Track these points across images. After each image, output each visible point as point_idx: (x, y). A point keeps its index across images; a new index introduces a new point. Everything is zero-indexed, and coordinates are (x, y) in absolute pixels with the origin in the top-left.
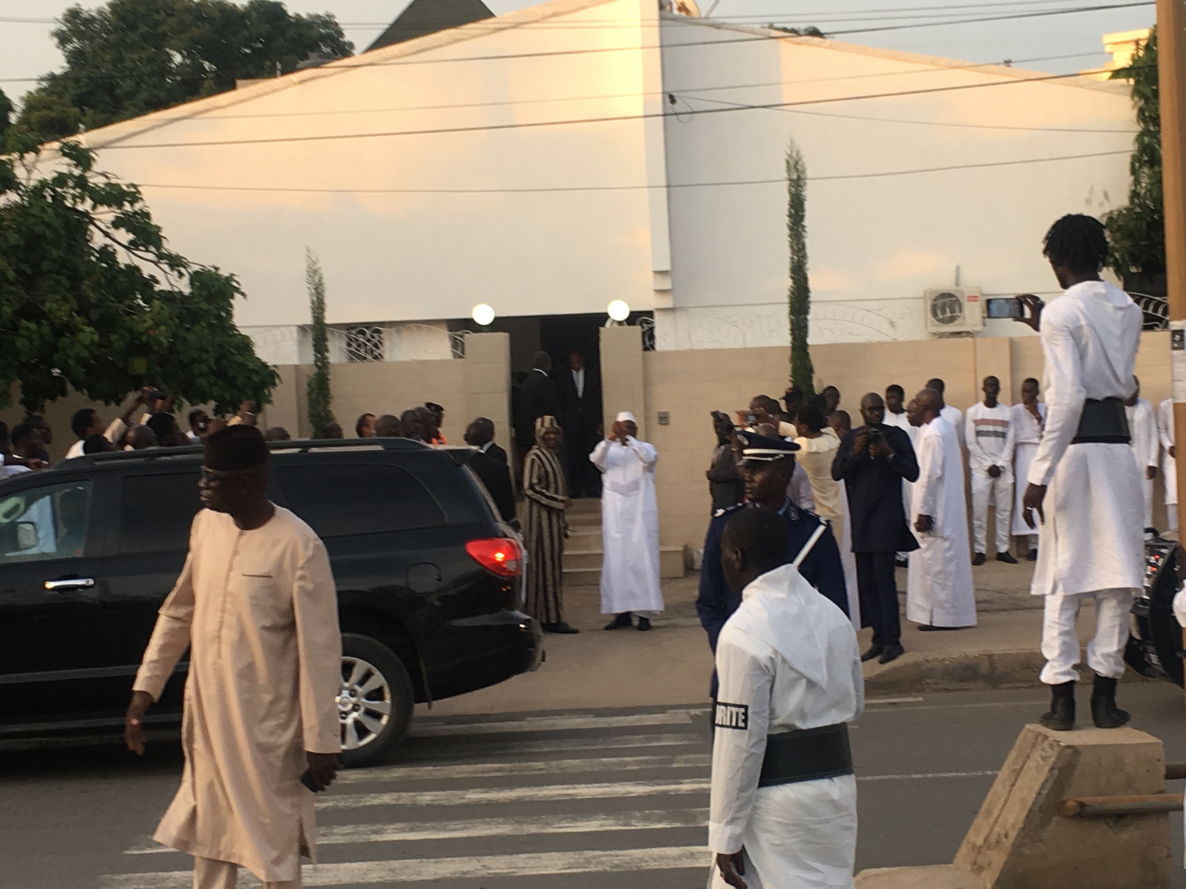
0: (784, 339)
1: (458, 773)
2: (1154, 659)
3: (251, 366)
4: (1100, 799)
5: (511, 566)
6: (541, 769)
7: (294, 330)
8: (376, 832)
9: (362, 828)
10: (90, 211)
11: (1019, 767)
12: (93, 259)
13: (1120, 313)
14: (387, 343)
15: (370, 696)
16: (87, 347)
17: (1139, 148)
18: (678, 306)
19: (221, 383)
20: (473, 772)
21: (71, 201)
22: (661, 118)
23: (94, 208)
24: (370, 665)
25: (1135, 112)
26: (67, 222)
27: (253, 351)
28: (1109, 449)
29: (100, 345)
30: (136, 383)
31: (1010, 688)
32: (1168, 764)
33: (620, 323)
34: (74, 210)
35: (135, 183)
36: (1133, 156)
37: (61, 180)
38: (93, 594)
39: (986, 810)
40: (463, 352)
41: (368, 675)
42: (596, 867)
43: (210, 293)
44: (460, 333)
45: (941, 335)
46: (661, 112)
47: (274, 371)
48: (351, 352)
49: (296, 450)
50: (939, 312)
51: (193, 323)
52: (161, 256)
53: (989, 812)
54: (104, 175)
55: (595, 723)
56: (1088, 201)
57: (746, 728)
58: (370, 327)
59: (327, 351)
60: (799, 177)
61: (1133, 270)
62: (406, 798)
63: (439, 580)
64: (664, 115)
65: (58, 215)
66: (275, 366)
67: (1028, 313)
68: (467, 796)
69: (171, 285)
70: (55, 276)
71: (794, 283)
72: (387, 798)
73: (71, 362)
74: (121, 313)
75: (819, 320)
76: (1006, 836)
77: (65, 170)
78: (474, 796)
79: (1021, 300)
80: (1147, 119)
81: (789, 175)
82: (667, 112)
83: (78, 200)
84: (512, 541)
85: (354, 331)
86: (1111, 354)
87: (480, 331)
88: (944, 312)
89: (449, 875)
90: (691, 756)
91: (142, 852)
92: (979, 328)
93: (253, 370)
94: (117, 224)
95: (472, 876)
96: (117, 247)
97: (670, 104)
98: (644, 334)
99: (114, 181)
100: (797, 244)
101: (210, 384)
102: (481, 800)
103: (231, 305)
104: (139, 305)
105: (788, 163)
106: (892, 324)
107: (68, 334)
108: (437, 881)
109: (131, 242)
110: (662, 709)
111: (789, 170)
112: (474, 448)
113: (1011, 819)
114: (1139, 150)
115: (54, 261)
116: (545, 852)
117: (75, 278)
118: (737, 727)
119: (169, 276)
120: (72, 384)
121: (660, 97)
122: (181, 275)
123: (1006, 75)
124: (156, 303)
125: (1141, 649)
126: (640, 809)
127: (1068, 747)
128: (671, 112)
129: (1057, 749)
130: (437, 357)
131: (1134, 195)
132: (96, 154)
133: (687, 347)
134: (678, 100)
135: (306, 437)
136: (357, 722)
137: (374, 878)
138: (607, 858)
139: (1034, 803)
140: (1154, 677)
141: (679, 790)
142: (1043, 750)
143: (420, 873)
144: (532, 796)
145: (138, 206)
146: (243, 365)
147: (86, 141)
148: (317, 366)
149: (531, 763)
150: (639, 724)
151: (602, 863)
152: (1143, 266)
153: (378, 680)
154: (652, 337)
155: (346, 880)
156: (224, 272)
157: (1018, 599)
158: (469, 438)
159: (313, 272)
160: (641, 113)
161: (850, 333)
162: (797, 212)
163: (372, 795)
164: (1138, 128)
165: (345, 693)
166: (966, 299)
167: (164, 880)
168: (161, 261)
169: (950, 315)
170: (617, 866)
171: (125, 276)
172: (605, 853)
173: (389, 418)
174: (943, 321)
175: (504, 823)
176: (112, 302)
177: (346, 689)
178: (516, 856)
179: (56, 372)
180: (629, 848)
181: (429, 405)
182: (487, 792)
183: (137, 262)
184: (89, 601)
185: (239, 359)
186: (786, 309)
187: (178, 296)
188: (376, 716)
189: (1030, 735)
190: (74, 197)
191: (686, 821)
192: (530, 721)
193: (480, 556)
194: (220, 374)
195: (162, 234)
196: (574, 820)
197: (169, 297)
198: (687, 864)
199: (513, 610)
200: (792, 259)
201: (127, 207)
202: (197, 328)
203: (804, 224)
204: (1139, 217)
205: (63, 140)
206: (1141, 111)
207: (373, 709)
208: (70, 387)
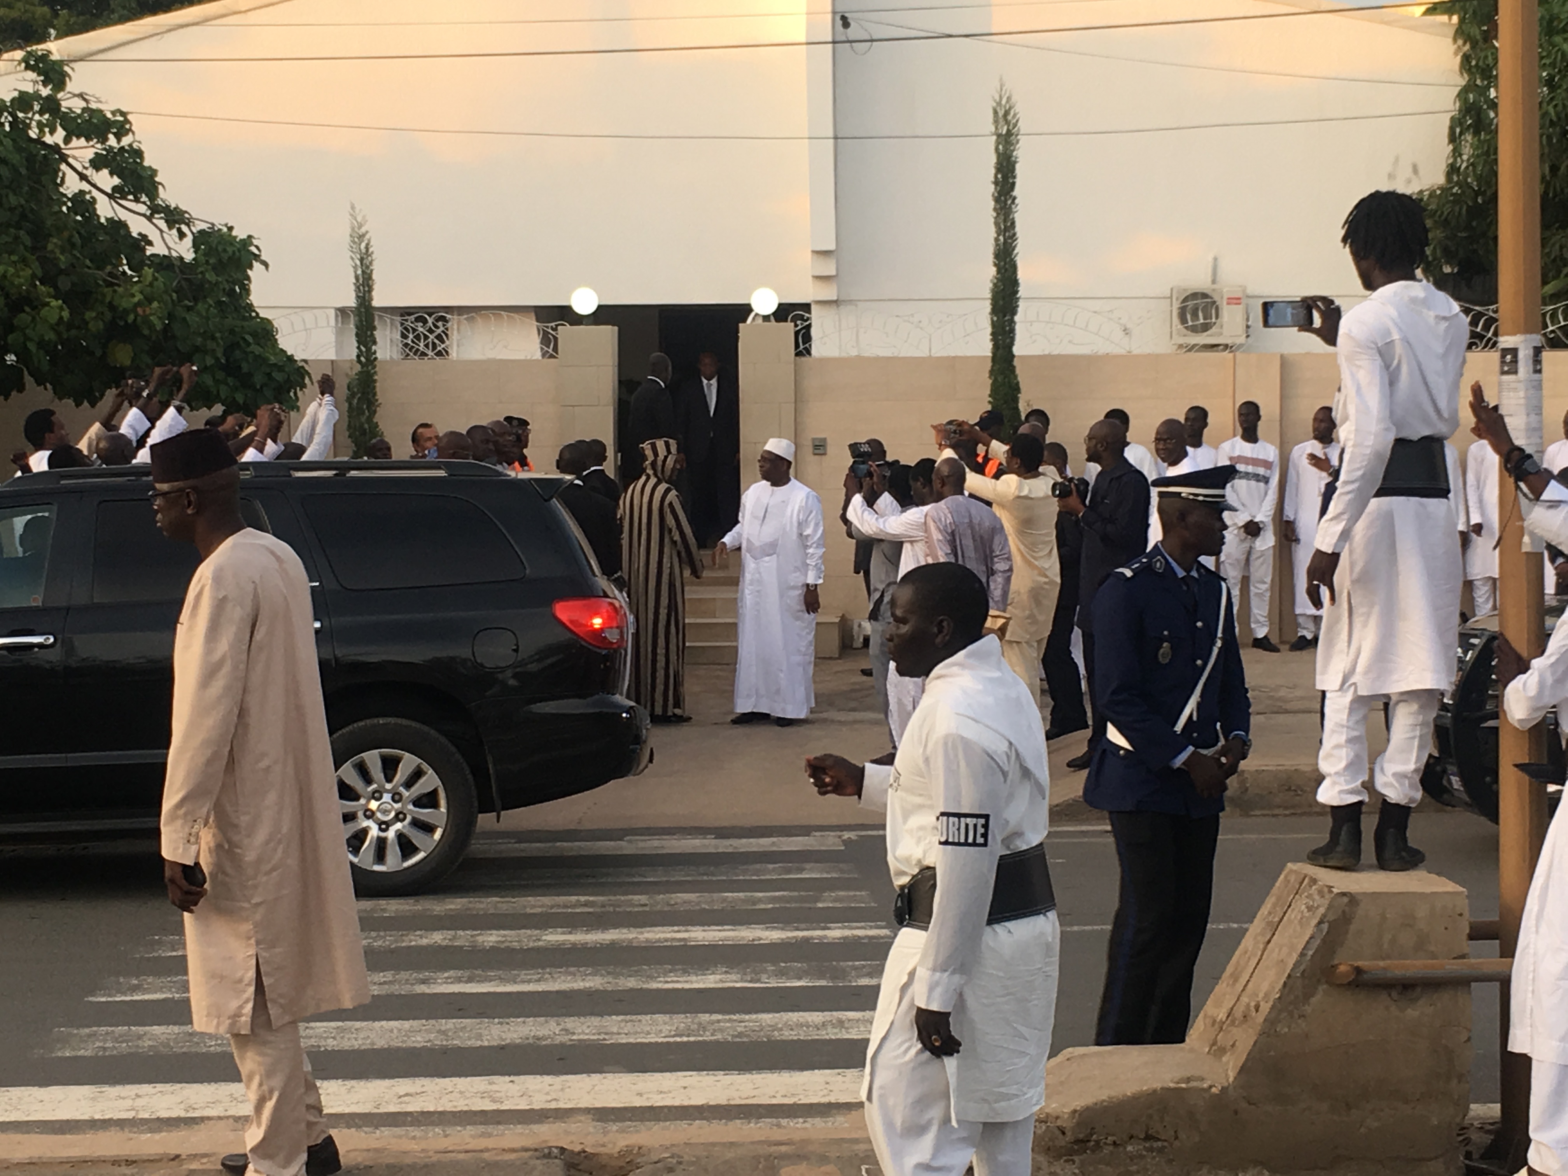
0: (984, 347)
1: (534, 907)
2: (1456, 782)
3: (273, 359)
4: (1382, 964)
5: (612, 636)
6: (645, 905)
7: (332, 313)
8: (424, 982)
9: (404, 975)
10: (62, 146)
11: (1277, 919)
12: (64, 209)
13: (1444, 325)
14: (454, 335)
15: (418, 802)
16: (52, 328)
17: (1460, 107)
18: (841, 298)
19: (230, 380)
20: (552, 907)
21: (37, 131)
22: (830, 46)
23: (67, 140)
24: (420, 761)
25: (1458, 59)
26: (31, 159)
27: (276, 340)
28: (1422, 504)
29: (70, 326)
30: (116, 377)
31: (1264, 815)
32: (1472, 920)
33: (766, 318)
34: (39, 141)
35: (124, 110)
36: (1452, 119)
37: (23, 101)
38: (55, 657)
39: (1232, 975)
40: (555, 349)
41: (418, 774)
42: (712, 1035)
43: (220, 261)
44: (553, 324)
45: (1191, 348)
46: (830, 39)
47: (303, 367)
48: (406, 345)
49: (330, 473)
50: (1189, 317)
51: (196, 300)
52: (155, 209)
53: (1235, 978)
54: (81, 96)
55: (716, 847)
56: (1391, 176)
57: (985, 845)
58: (433, 313)
59: (375, 342)
60: (1008, 130)
61: (1447, 269)
62: (463, 938)
63: (516, 651)
64: (834, 42)
65: (19, 149)
66: (305, 361)
67: (1317, 321)
68: (544, 938)
69: (169, 248)
70: (12, 230)
71: (998, 272)
72: (438, 938)
73: (32, 347)
74: (101, 283)
75: (1031, 322)
76: (1257, 1008)
77: (29, 88)
78: (554, 937)
79: (1308, 304)
80: (1474, 70)
81: (996, 128)
82: (837, 39)
83: (47, 130)
84: (615, 601)
85: (412, 318)
86: (1432, 378)
87: (580, 324)
88: (1195, 315)
89: (518, 1041)
90: (842, 893)
91: (109, 999)
92: (1242, 340)
93: (275, 365)
94: (97, 163)
95: (549, 1042)
96: (95, 193)
97: (841, 28)
98: (797, 334)
99: (93, 106)
100: (1005, 221)
101: (217, 381)
102: (564, 943)
103: (248, 278)
104: (124, 272)
105: (995, 112)
106: (1126, 331)
107: (27, 309)
108: (502, 1048)
109: (115, 189)
110: (805, 830)
111: (996, 122)
112: (568, 477)
113: (1265, 987)
114: (1460, 111)
115: (11, 210)
116: (646, 1014)
117: (39, 235)
118: (974, 844)
119: (165, 235)
120: (32, 376)
121: (829, 17)
122: (182, 235)
123: (1288, 5)
124: (148, 271)
125: (1438, 768)
126: (774, 962)
127: (1344, 894)
128: (844, 38)
129: (1328, 896)
130: (521, 357)
131: (1452, 170)
132: (73, 69)
133: (854, 353)
134: (852, 24)
135: (344, 456)
136: (400, 836)
137: (420, 1042)
138: (728, 1025)
139: (1296, 965)
140: (1453, 806)
141: (825, 937)
142: (1309, 896)
143: (479, 1037)
144: (631, 941)
145: (126, 141)
146: (261, 360)
147: (58, 50)
148: (359, 361)
149: (630, 897)
150: (775, 849)
151: (721, 1030)
152: (1459, 264)
153: (430, 781)
154: (807, 338)
155: (381, 1043)
156: (240, 233)
157: (1280, 699)
158: (562, 465)
159: (359, 238)
160: (803, 39)
161: (1070, 342)
162: (1005, 178)
163: (418, 933)
164: (1462, 81)
165: (387, 797)
166: (1225, 303)
167: (140, 1037)
168: (156, 216)
169: (1202, 321)
170: (740, 1035)
171: (106, 234)
172: (727, 1017)
173: (453, 435)
174: (1194, 329)
175: (594, 974)
176: (89, 268)
177: (388, 791)
178: (608, 1018)
179: (11, 358)
180: (757, 1012)
181: (509, 419)
182: (570, 933)
183: (123, 215)
184: (47, 666)
185: (257, 350)
186: (987, 307)
187: (178, 263)
188: (429, 829)
189: (1292, 878)
190: (40, 125)
191: (833, 978)
192: (630, 841)
193: (572, 622)
194: (231, 368)
195: (157, 179)
196: (685, 972)
197: (165, 264)
198: (832, 1034)
199: (614, 694)
200: (997, 240)
201: (112, 141)
202: (200, 306)
203: (1014, 193)
204: (1458, 200)
205: (29, 49)
206: (1466, 58)
207: (422, 818)
208: (28, 380)
